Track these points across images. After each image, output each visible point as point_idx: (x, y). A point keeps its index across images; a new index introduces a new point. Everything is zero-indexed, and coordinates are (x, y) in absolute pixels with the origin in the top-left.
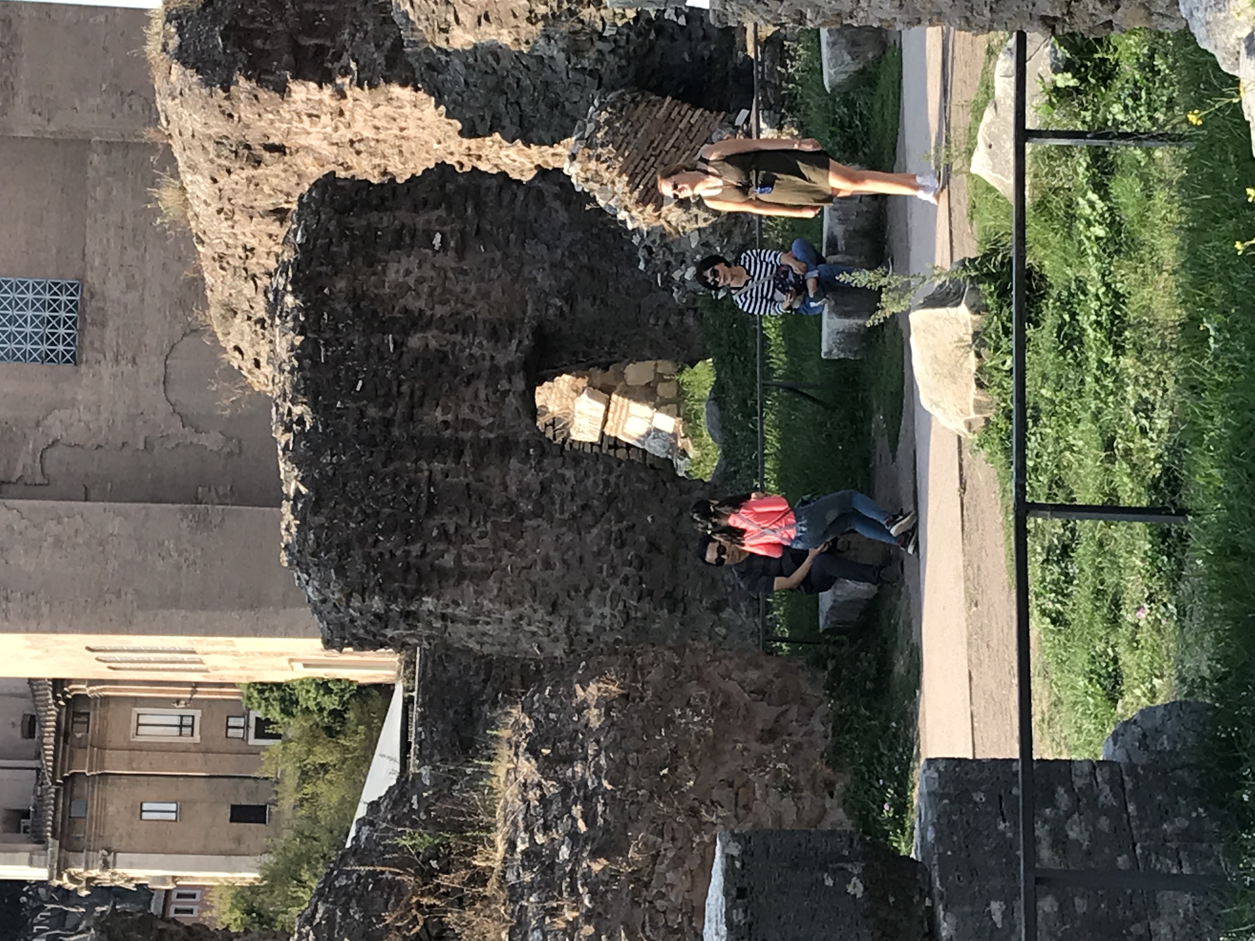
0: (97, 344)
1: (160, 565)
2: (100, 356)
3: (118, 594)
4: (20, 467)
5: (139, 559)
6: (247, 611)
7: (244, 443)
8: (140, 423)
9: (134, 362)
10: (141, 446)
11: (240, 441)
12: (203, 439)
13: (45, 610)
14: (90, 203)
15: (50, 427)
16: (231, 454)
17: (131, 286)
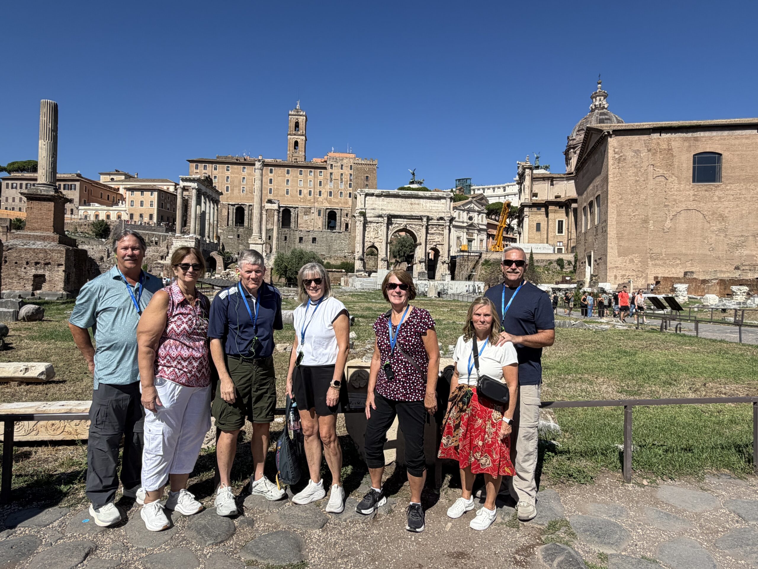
0: (700, 189)
1: (630, 210)
2: (695, 190)
3: (621, 199)
4: (658, 170)
5: (632, 204)
6: (616, 235)
7: (667, 233)
8: (674, 203)
9: (693, 200)
10: (666, 204)
11: (668, 232)
12: (668, 221)
13: (616, 179)
14: (749, 185)
15: (672, 177)
16: (664, 230)
17: (720, 198)
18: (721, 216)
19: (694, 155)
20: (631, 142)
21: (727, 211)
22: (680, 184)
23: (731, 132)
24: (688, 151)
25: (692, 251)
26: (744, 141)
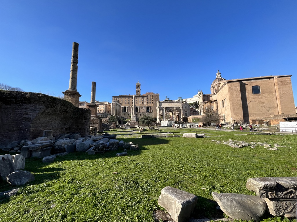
2: (254, 96)
4: (242, 91)
5: (236, 100)
6: (233, 109)
8: (248, 99)
9: (254, 99)
10: (246, 100)
14: (269, 93)
16: (246, 107)
17: (261, 97)
18: (262, 102)
19: (252, 87)
20: (234, 84)
21: (264, 101)
22: (249, 94)
23: (262, 80)
24: (250, 85)
25: (255, 112)
26: (266, 82)
